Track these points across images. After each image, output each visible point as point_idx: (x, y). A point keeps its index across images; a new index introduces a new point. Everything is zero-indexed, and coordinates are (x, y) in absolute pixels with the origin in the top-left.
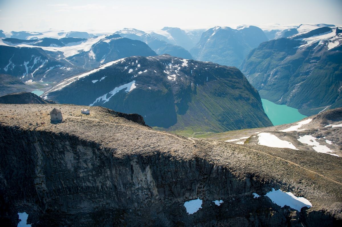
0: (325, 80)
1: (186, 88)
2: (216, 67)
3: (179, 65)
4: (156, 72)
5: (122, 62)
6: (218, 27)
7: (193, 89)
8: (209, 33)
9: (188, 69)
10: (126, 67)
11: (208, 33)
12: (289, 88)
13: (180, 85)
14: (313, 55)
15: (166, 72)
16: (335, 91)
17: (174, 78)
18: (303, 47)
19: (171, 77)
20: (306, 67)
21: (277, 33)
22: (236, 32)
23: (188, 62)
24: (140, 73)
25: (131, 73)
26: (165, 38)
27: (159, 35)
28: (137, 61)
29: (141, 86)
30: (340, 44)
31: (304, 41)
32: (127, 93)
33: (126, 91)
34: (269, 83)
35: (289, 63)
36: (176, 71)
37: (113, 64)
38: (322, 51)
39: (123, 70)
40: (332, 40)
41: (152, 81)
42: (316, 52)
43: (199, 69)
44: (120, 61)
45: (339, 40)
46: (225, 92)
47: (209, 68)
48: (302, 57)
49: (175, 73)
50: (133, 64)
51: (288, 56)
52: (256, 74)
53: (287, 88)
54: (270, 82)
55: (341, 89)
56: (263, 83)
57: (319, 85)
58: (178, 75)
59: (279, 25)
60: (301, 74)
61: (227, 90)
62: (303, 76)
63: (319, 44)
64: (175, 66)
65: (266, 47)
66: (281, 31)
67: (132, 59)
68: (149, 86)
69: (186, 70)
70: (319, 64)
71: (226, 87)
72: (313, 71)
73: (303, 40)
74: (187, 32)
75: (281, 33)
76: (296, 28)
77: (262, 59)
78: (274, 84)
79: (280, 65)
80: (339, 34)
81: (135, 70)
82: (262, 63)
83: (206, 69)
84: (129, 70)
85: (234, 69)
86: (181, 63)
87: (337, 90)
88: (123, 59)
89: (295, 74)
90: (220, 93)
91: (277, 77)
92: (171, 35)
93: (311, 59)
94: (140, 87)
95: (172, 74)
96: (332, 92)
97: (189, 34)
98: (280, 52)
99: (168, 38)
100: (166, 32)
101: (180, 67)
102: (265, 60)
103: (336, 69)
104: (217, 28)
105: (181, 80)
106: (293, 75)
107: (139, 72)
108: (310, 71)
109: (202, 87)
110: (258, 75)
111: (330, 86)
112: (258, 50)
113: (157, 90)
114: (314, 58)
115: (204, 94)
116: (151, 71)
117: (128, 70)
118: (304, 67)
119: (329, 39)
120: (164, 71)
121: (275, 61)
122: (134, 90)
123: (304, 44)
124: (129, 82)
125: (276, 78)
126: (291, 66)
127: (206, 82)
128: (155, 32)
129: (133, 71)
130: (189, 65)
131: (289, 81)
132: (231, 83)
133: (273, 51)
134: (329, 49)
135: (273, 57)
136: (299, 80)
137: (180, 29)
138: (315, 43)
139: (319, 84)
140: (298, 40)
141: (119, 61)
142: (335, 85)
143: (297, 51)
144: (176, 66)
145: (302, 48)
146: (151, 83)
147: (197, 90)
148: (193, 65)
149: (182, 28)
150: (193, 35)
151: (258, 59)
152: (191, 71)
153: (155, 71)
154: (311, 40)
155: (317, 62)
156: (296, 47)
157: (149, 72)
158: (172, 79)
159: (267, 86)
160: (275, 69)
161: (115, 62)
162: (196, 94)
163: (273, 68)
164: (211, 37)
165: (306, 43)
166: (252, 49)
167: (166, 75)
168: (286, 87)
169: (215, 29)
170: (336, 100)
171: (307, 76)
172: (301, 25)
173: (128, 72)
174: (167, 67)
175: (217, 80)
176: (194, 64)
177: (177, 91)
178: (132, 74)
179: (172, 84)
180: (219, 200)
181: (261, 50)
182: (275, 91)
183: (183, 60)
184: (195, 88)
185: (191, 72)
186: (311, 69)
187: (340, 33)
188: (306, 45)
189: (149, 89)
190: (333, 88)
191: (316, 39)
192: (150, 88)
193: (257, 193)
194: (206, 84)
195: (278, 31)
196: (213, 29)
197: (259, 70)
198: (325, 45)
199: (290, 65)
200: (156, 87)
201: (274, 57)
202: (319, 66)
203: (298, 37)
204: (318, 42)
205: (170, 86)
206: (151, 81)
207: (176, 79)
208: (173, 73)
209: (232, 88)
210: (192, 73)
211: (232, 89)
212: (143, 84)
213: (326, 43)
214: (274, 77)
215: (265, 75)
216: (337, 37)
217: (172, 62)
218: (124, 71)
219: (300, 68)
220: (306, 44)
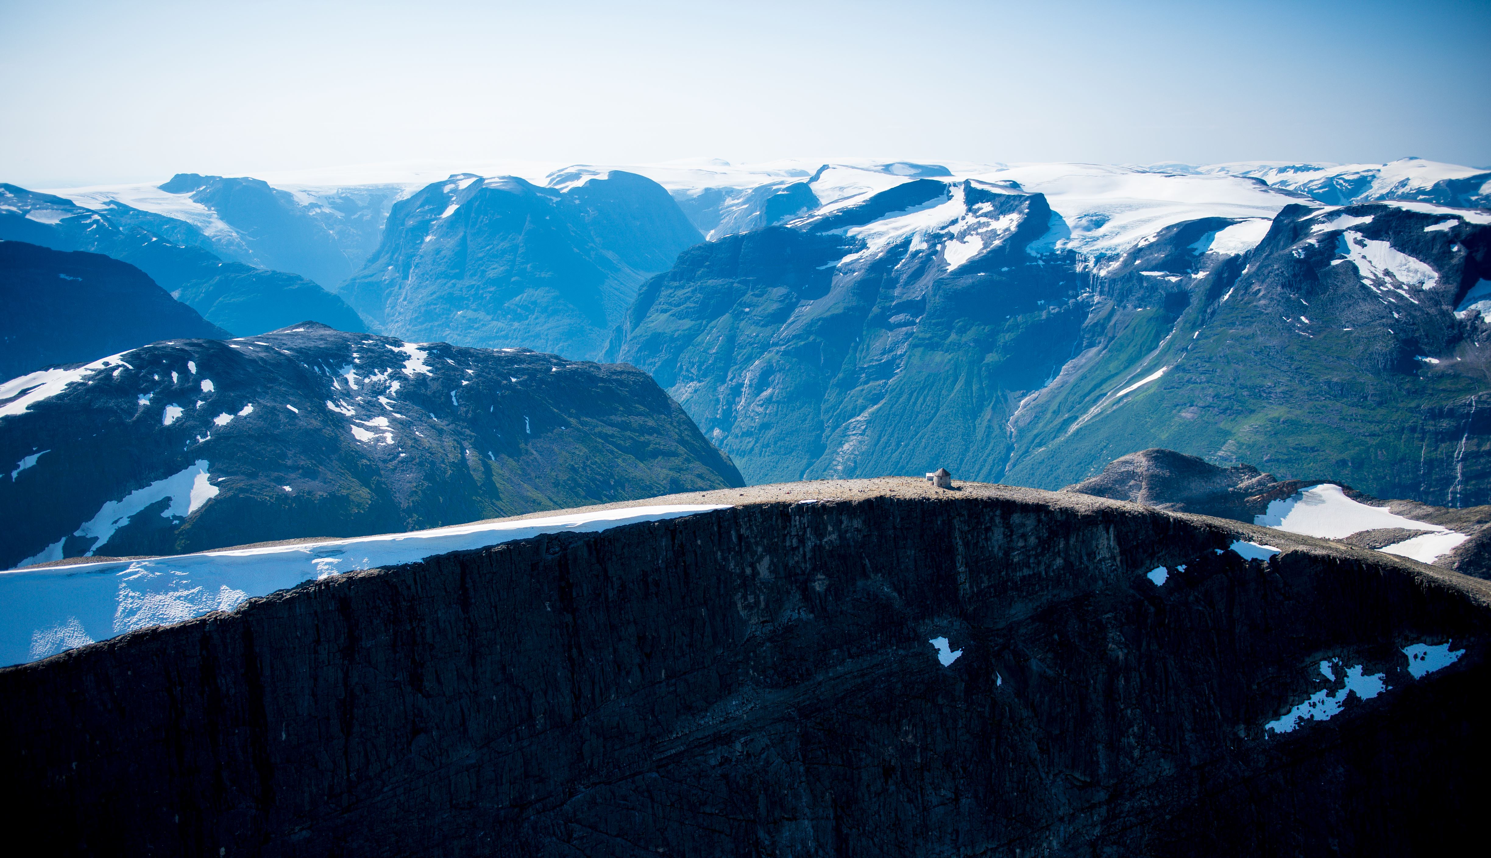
0: (955, 391)
1: (450, 472)
2: (554, 369)
3: (390, 370)
4: (296, 411)
5: (116, 373)
6: (468, 176)
7: (478, 476)
8: (426, 208)
9: (435, 386)
10: (141, 396)
11: (422, 205)
12: (828, 437)
13: (421, 464)
14: (897, 292)
15: (337, 406)
16: (997, 431)
17: (384, 431)
18: (852, 262)
19: (368, 428)
20: (877, 345)
21: (729, 201)
22: (555, 199)
23: (429, 354)
24: (223, 420)
25: (174, 424)
26: (191, 231)
27: (156, 215)
28: (192, 366)
29: (241, 482)
30: (985, 246)
31: (853, 238)
32: (176, 522)
33: (167, 514)
34: (742, 424)
35: (810, 333)
36: (383, 400)
37: (70, 385)
38: (928, 278)
39: (132, 415)
40: (954, 229)
41: (290, 454)
42: (907, 284)
43: (483, 382)
44: (103, 367)
45: (980, 231)
46: (612, 476)
47: (526, 377)
48: (854, 304)
49: (383, 412)
50: (175, 380)
51: (803, 302)
52: (683, 390)
53: (819, 436)
54: (746, 417)
55: (1016, 422)
56: (718, 426)
57: (935, 413)
58: (398, 416)
59: (727, 164)
60: (864, 375)
61: (618, 465)
62: (871, 384)
63: (913, 248)
64: (374, 379)
65: (708, 267)
66: (744, 193)
67: (165, 356)
68: (282, 481)
69: (429, 393)
70: (922, 329)
71: (612, 452)
72: (905, 358)
73: (850, 234)
74: (304, 200)
75: (744, 203)
76: (805, 180)
77: (698, 319)
78: (765, 426)
79: (775, 344)
80: (976, 207)
81: (194, 409)
82: (699, 339)
83: (514, 380)
84: (163, 408)
85: (629, 373)
86: (401, 359)
87: (1002, 428)
88: (114, 360)
89: (841, 375)
90: (593, 480)
91: (771, 396)
92: (224, 216)
93: (889, 309)
94: (241, 490)
95: (370, 417)
96: (987, 436)
97: (318, 210)
98: (769, 289)
99: (206, 234)
100: (190, 202)
101: (399, 378)
102: (713, 323)
103: (986, 345)
104: (464, 184)
105: (416, 440)
106: (834, 381)
107: (217, 415)
108: (894, 359)
109: (511, 462)
110: (689, 390)
111: (975, 413)
112: (676, 284)
113: (325, 495)
114: (901, 308)
115: (529, 494)
116: (274, 408)
117: (156, 411)
118: (868, 346)
119: (943, 228)
120: (330, 405)
121: (753, 327)
122: (211, 506)
123: (857, 252)
124: (177, 471)
125: (769, 400)
126: (820, 343)
127: (527, 438)
128: (127, 200)
129: (187, 415)
130: (437, 369)
131: (823, 407)
132: (628, 433)
133: (739, 283)
134: (950, 269)
135: (743, 311)
136: (860, 401)
137: (265, 183)
138: (897, 247)
139: (938, 410)
140: (830, 233)
141: (100, 372)
142: (993, 408)
143: (835, 280)
144: (379, 377)
145: (849, 269)
146: (289, 463)
147: (494, 478)
148: (454, 369)
149: (276, 180)
150: (339, 215)
151: (681, 322)
152: (453, 393)
153: (289, 406)
154: (880, 234)
155: (913, 323)
156: (829, 266)
157: (265, 414)
158: (377, 440)
159: (737, 437)
160: (757, 363)
161: (76, 375)
162: (499, 499)
163: (749, 359)
164: (440, 226)
165: (864, 246)
166: (645, 277)
167: (341, 422)
168: (814, 433)
169: (452, 186)
170: (1007, 468)
171: (886, 384)
172: (825, 167)
173: (160, 421)
174: (336, 384)
175: (568, 425)
176: (458, 362)
177: (416, 492)
178: (179, 429)
179: (385, 461)
180: (1181, 565)
181: (689, 280)
182: (773, 454)
183: (401, 349)
184: (488, 471)
185: (454, 399)
186: (899, 353)
187: (979, 205)
188: (865, 253)
189: (287, 495)
190: (989, 421)
191: (896, 229)
192: (288, 489)
193: (1219, 548)
194: (527, 450)
195: (730, 192)
196: (447, 189)
197: (694, 370)
198: (935, 252)
199: (815, 340)
200: (316, 483)
201: (747, 310)
202: (924, 339)
203: (828, 222)
204: (907, 242)
205: (377, 472)
206: (284, 456)
207: (393, 438)
208: (371, 409)
209: (637, 458)
210: (455, 404)
211: (638, 462)
212: (253, 475)
213: (935, 245)
214: (758, 394)
215: (722, 389)
216: (971, 219)
217: (357, 361)
218: (138, 418)
219: (855, 349)
220: (861, 249)
